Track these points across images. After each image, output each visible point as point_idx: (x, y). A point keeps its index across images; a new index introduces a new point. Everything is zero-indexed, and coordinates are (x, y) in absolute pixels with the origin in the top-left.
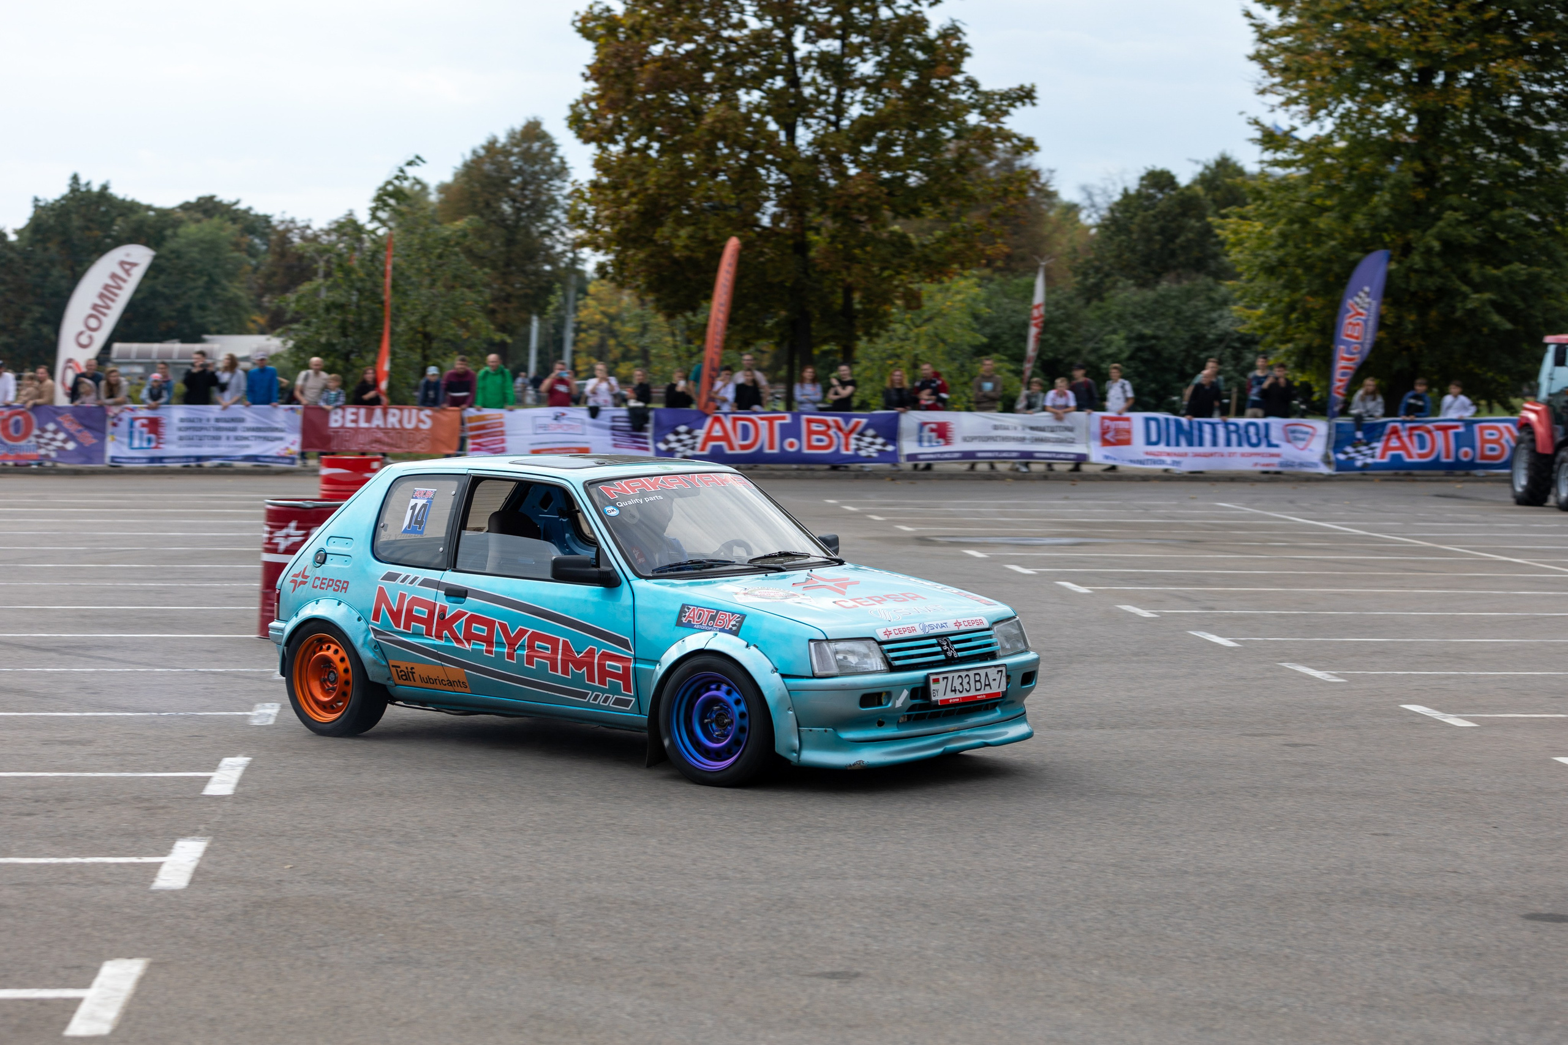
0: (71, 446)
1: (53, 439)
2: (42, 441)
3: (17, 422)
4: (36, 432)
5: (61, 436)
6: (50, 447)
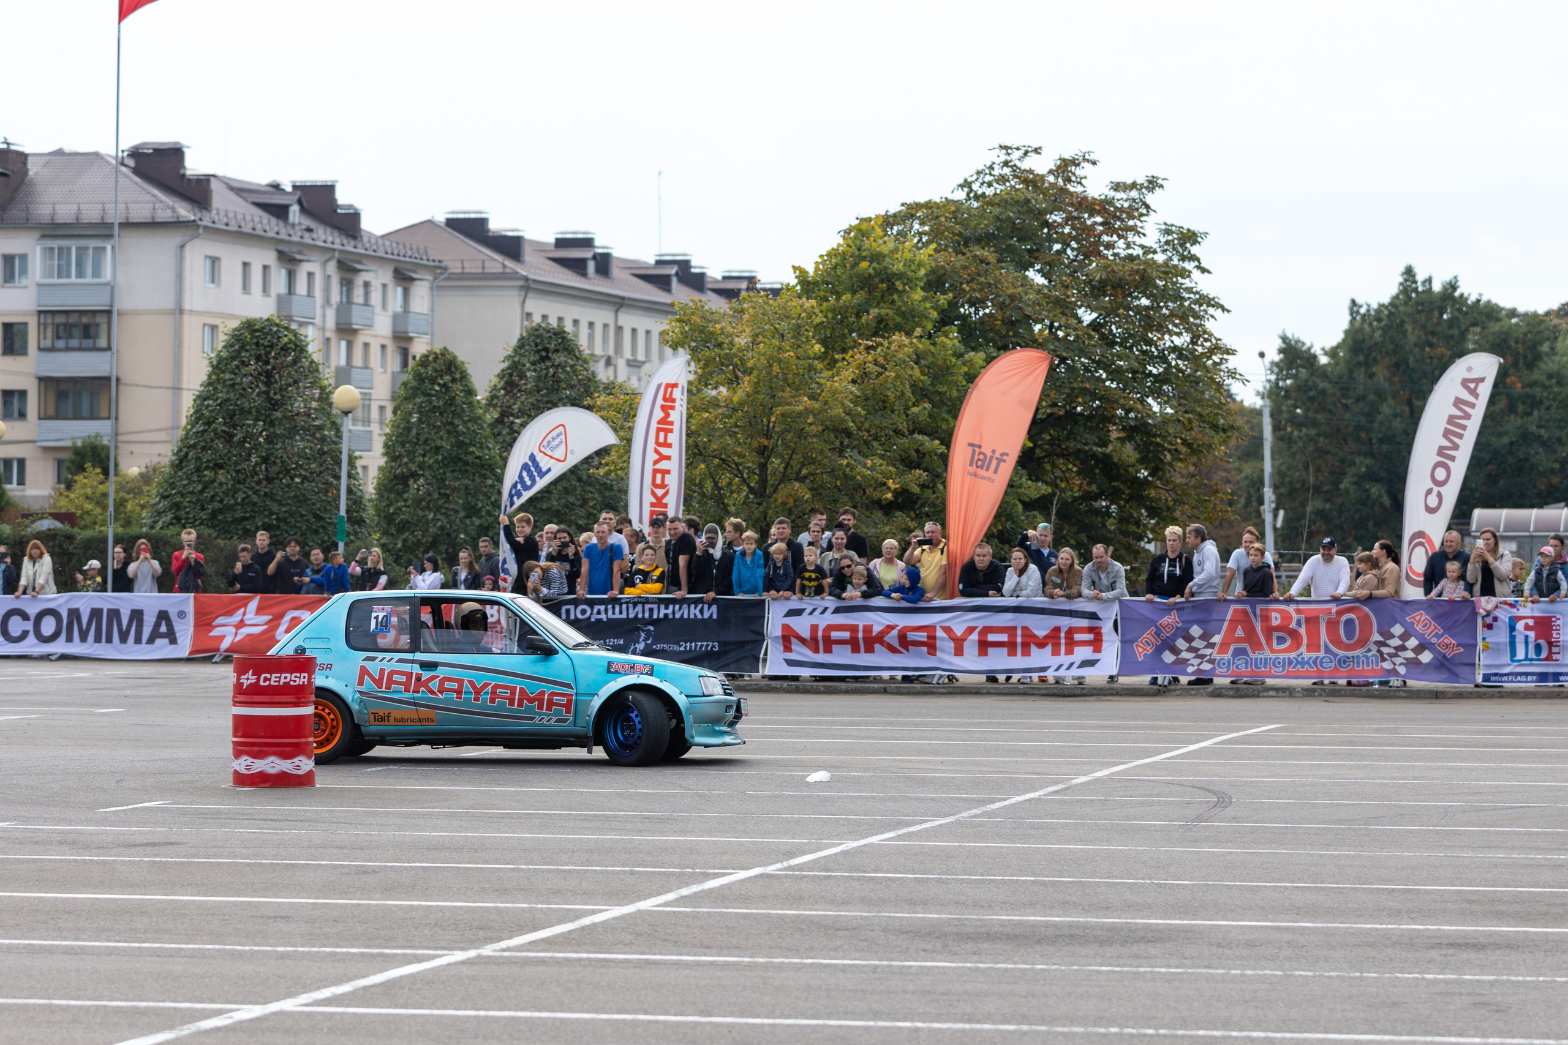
0: (1426, 657)
1: (1403, 648)
2: (1385, 650)
3: (1349, 622)
4: (1377, 637)
5: (1413, 643)
6: (1398, 660)
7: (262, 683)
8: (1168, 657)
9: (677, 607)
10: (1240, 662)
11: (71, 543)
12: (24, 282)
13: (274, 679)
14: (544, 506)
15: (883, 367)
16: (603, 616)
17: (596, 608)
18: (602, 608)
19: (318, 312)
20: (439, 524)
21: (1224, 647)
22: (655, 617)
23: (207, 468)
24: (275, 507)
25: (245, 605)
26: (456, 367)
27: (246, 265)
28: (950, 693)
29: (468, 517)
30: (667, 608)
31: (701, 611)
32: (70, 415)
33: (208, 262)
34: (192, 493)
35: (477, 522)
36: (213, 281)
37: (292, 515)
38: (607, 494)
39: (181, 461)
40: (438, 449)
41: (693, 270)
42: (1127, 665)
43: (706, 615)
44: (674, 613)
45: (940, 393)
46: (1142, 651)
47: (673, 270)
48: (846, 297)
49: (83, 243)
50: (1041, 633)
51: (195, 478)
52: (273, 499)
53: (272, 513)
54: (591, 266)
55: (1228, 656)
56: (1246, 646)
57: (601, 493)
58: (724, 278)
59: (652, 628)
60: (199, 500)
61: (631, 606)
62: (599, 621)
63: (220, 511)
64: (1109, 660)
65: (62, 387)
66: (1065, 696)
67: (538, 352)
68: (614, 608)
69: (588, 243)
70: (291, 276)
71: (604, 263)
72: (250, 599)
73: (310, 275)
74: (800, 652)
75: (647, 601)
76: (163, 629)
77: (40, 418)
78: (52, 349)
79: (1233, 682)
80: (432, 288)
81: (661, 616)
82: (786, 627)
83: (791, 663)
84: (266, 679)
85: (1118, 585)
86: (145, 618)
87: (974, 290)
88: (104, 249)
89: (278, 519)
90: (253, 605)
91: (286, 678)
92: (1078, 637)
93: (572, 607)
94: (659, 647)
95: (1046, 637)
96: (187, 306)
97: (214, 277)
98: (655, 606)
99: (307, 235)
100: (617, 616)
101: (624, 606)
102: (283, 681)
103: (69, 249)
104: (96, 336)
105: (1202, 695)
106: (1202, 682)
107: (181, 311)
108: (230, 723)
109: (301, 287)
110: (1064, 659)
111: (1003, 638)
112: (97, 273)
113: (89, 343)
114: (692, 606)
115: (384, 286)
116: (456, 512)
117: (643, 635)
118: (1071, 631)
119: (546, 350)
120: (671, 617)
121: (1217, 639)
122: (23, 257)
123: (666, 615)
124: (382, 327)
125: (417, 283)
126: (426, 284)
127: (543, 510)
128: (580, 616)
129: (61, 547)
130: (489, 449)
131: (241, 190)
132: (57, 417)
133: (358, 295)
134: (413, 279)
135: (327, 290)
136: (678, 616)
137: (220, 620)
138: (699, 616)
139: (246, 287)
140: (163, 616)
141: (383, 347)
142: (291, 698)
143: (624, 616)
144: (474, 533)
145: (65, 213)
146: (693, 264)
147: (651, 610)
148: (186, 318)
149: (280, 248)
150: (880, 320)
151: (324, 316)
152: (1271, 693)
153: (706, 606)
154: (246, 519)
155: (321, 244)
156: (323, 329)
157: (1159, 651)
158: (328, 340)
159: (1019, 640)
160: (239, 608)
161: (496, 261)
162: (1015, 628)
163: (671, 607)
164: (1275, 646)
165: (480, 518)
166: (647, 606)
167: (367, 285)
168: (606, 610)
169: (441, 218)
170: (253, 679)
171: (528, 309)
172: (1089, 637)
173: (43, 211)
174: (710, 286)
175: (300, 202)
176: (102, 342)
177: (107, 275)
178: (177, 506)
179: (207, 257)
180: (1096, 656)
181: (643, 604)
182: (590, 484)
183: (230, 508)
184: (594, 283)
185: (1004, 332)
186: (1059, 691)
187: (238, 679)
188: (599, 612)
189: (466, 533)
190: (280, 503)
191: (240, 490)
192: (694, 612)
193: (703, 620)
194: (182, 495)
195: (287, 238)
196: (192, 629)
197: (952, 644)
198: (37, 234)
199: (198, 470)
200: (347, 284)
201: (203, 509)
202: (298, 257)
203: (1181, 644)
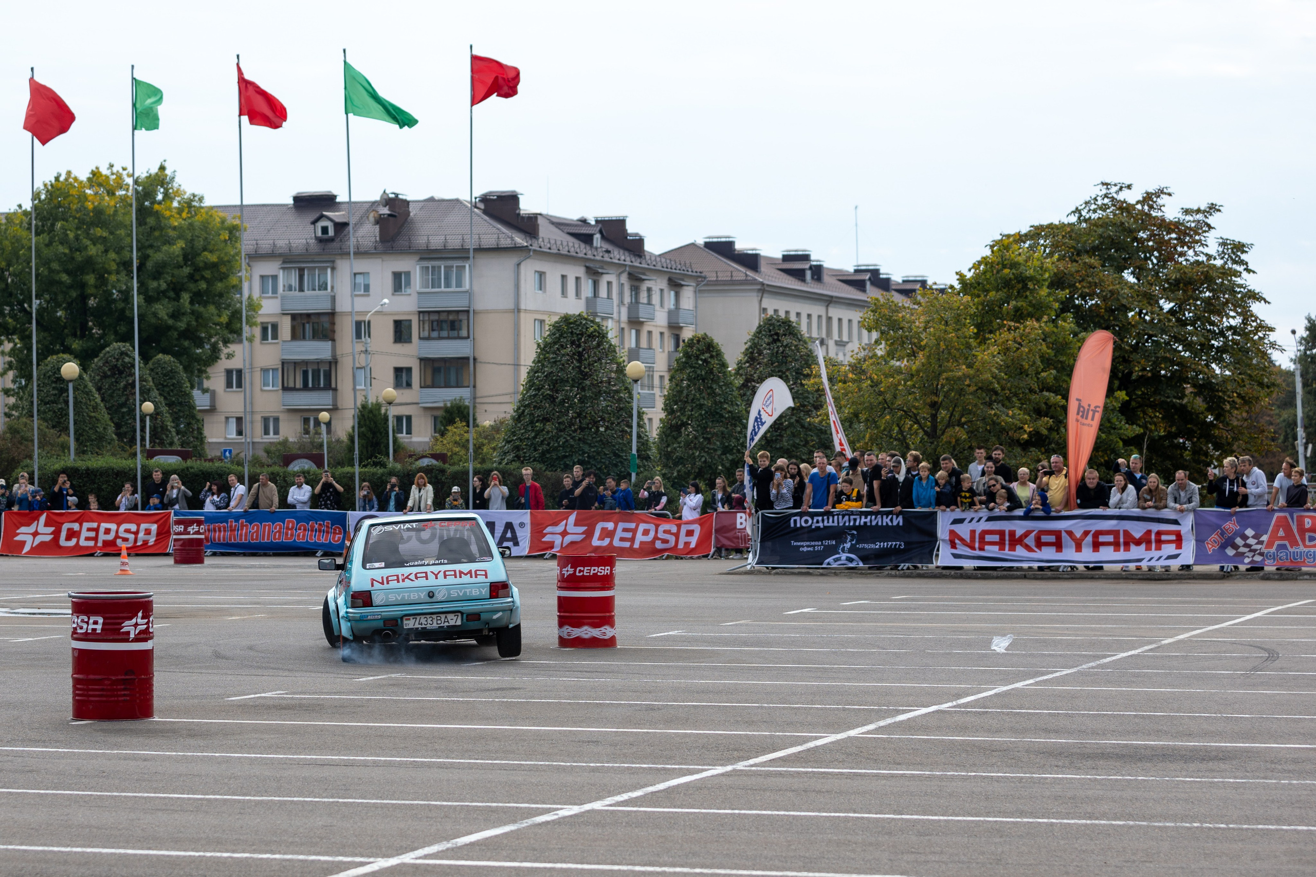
7: (578, 574)
8: (1230, 552)
9: (873, 517)
10: (1282, 554)
11: (443, 475)
12: (409, 291)
13: (587, 571)
14: (778, 446)
15: (1020, 344)
16: (821, 525)
17: (815, 519)
18: (820, 518)
19: (615, 309)
20: (703, 459)
21: (1270, 544)
22: (857, 524)
23: (537, 421)
24: (586, 449)
25: (567, 518)
26: (713, 347)
27: (564, 277)
28: (1072, 578)
29: (724, 453)
30: (866, 518)
31: (891, 520)
32: (443, 384)
33: (537, 275)
34: (528, 439)
35: (730, 457)
36: (541, 289)
37: (598, 453)
38: (822, 436)
39: (519, 417)
40: (701, 406)
41: (881, 276)
42: (1201, 557)
43: (895, 523)
44: (871, 521)
45: (1061, 362)
46: (1211, 547)
47: (867, 276)
48: (992, 294)
49: (449, 263)
50: (1137, 535)
51: (530, 428)
52: (585, 443)
53: (584, 453)
54: (808, 274)
55: (1273, 550)
56: (1286, 543)
57: (818, 436)
58: (904, 281)
59: (855, 532)
60: (532, 444)
61: (840, 517)
62: (818, 528)
63: (548, 451)
64: (1188, 554)
65: (436, 365)
66: (1155, 580)
67: (771, 336)
68: (828, 519)
69: (806, 258)
70: (596, 284)
71: (818, 272)
72: (571, 514)
73: (609, 283)
74: (962, 550)
75: (852, 513)
76: (509, 535)
77: (421, 387)
78: (429, 338)
79: (1278, 569)
80: (695, 292)
81: (862, 523)
82: (952, 532)
83: (956, 556)
84: (580, 571)
85: (1194, 499)
86: (496, 527)
87: (1085, 287)
88: (464, 267)
89: (588, 457)
90: (572, 518)
91: (594, 570)
92: (1164, 537)
93: (798, 518)
94: (861, 546)
95: (1140, 538)
96: (523, 307)
97: (541, 286)
98: (858, 517)
99: (606, 255)
100: (831, 524)
101: (836, 517)
102: (592, 572)
103: (440, 267)
104: (460, 329)
105: (1255, 579)
106: (1255, 569)
107: (519, 310)
108: (556, 602)
109: (603, 292)
110: (1155, 554)
111: (1110, 538)
112: (459, 284)
113: (455, 333)
114: (885, 517)
115: (662, 290)
116: (715, 450)
117: (849, 538)
118: (1159, 533)
119: (777, 334)
120: (869, 524)
121: (1265, 538)
122: (408, 274)
123: (865, 523)
124: (661, 319)
125: (685, 288)
126: (691, 289)
127: (777, 449)
128: (804, 525)
129: (436, 477)
130: (737, 405)
131: (560, 224)
132: (433, 386)
133: (643, 297)
134: (682, 286)
135: (621, 294)
136: (874, 523)
137: (549, 529)
138: (890, 524)
139: (564, 293)
140: (509, 526)
141: (662, 334)
142: (598, 585)
143: (836, 524)
144: (728, 465)
145: (436, 242)
146: (881, 271)
147: (855, 520)
148: (522, 315)
149: (587, 265)
150: (1017, 309)
151: (619, 313)
152: (1306, 577)
153: (895, 517)
154: (565, 457)
155: (617, 261)
156: (619, 321)
157: (1223, 547)
158: (623, 329)
159: (1122, 540)
160: (562, 520)
161: (740, 272)
162: (1118, 532)
163: (869, 517)
164: (1307, 543)
165: (732, 454)
166: (852, 517)
167: (649, 290)
168: (823, 521)
169: (701, 241)
170: (571, 571)
171: (764, 306)
172: (1173, 537)
173: (421, 241)
174: (894, 287)
175: (601, 232)
176: (464, 333)
177: (467, 286)
178: (517, 448)
179: (536, 271)
180: (1178, 552)
181: (849, 515)
182: (810, 430)
183: (556, 449)
184: (810, 287)
185: (1106, 317)
186: (1151, 577)
187: (561, 571)
188: (818, 522)
189: (723, 465)
190: (590, 445)
191: (561, 436)
192: (886, 521)
193: (893, 526)
194: (521, 440)
195: (592, 257)
196: (529, 535)
197: (1074, 544)
198: (417, 257)
199: (532, 422)
200: (635, 290)
201: (535, 450)
202: (600, 271)
203: (1239, 541)
